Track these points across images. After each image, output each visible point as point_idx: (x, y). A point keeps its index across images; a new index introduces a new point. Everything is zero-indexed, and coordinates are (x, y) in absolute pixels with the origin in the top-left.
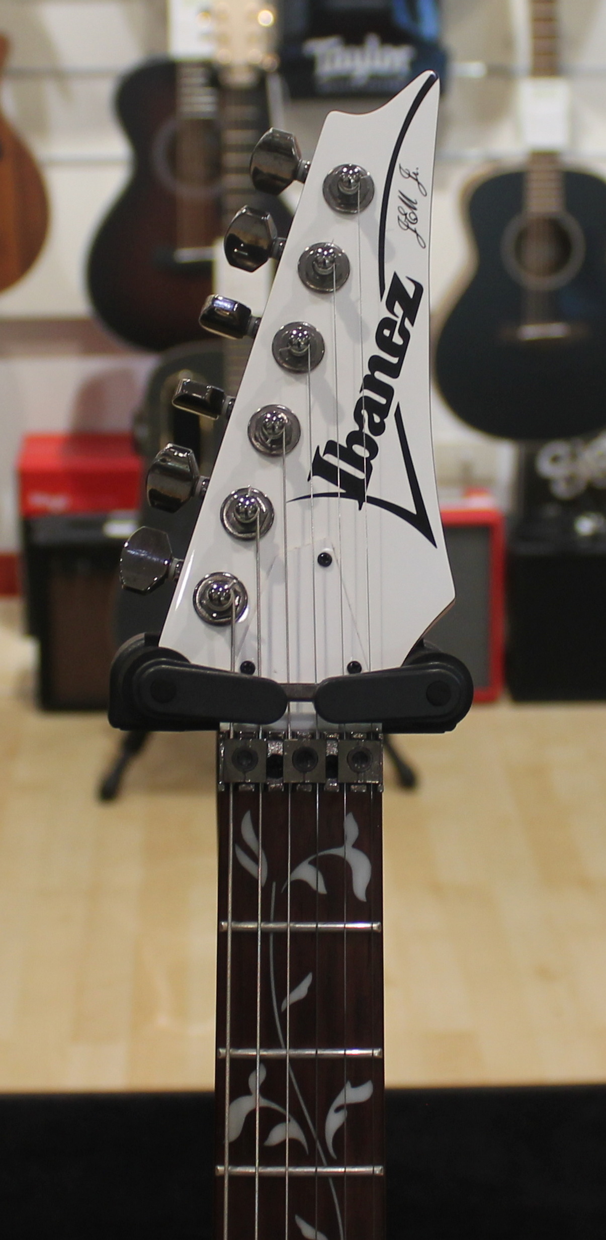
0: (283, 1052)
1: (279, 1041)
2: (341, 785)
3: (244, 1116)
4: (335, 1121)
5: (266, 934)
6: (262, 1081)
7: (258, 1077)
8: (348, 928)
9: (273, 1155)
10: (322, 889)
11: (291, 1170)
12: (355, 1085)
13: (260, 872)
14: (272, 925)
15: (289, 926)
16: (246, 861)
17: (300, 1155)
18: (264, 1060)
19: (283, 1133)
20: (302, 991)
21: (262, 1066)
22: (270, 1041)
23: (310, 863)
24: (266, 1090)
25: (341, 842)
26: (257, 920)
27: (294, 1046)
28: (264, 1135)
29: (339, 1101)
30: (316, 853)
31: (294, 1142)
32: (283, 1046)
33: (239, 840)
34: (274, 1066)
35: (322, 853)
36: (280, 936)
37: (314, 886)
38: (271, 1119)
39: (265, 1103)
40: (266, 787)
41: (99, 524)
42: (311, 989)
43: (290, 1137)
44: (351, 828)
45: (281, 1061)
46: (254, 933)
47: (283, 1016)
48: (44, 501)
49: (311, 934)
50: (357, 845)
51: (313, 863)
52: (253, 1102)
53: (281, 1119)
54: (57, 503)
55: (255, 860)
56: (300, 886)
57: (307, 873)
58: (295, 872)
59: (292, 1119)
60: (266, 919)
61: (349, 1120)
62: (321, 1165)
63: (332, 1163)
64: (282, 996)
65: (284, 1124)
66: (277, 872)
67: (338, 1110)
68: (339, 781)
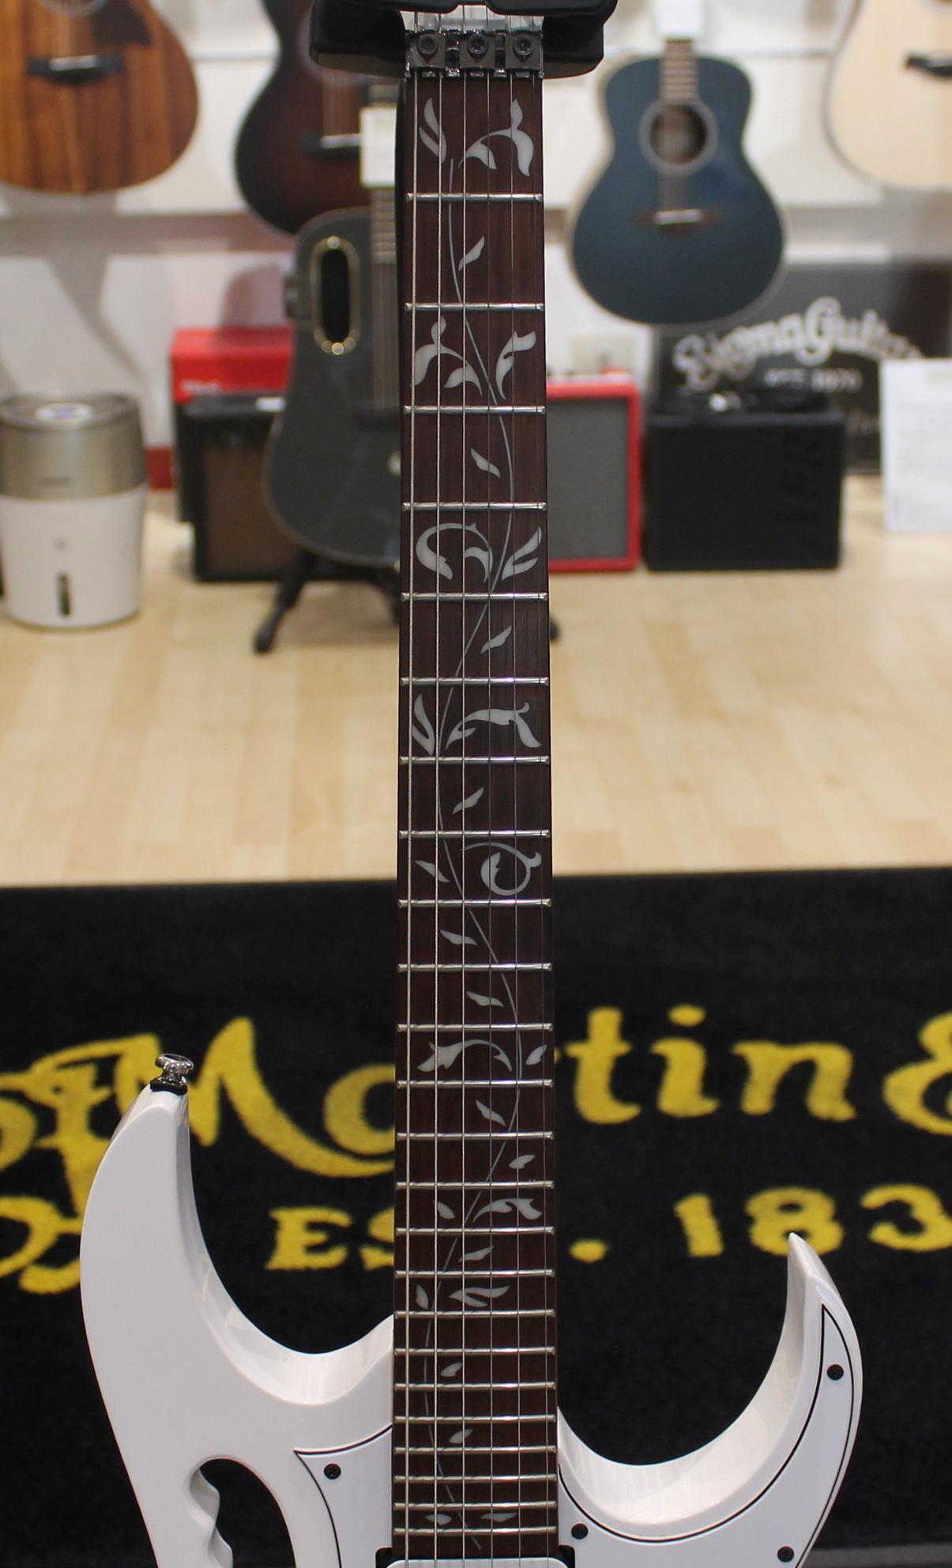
0: (460, 305)
1: (457, 296)
2: (508, 71)
3: (427, 363)
4: (504, 366)
5: (445, 203)
6: (442, 331)
7: (439, 328)
8: (514, 199)
9: (452, 396)
10: (492, 165)
11: (467, 408)
12: (520, 335)
13: (440, 150)
14: (450, 195)
15: (464, 196)
16: (428, 141)
17: (475, 397)
18: (445, 313)
19: (462, 376)
20: (475, 253)
21: (443, 318)
22: (450, 296)
23: (482, 142)
24: (447, 340)
25: (508, 125)
26: (438, 192)
27: (469, 301)
28: (445, 380)
29: (507, 349)
30: (487, 134)
31: (469, 384)
32: (460, 299)
33: (423, 123)
34: (453, 317)
35: (494, 134)
36: (458, 204)
37: (486, 163)
38: (450, 364)
39: (446, 351)
40: (445, 73)
41: (253, 400)
42: (483, 251)
43: (467, 380)
44: (516, 113)
45: (459, 312)
46: (435, 202)
47: (459, 275)
48: (192, 387)
49: (483, 203)
50: (521, 128)
51: (484, 142)
52: (436, 350)
53: (459, 364)
54: (212, 388)
55: (436, 140)
56: (474, 162)
57: (480, 151)
58: (469, 150)
59: (468, 365)
60: (445, 190)
61: (516, 365)
62: (493, 405)
63: (501, 403)
64: (459, 257)
65: (461, 369)
66: (455, 151)
67: (506, 357)
68: (507, 67)
